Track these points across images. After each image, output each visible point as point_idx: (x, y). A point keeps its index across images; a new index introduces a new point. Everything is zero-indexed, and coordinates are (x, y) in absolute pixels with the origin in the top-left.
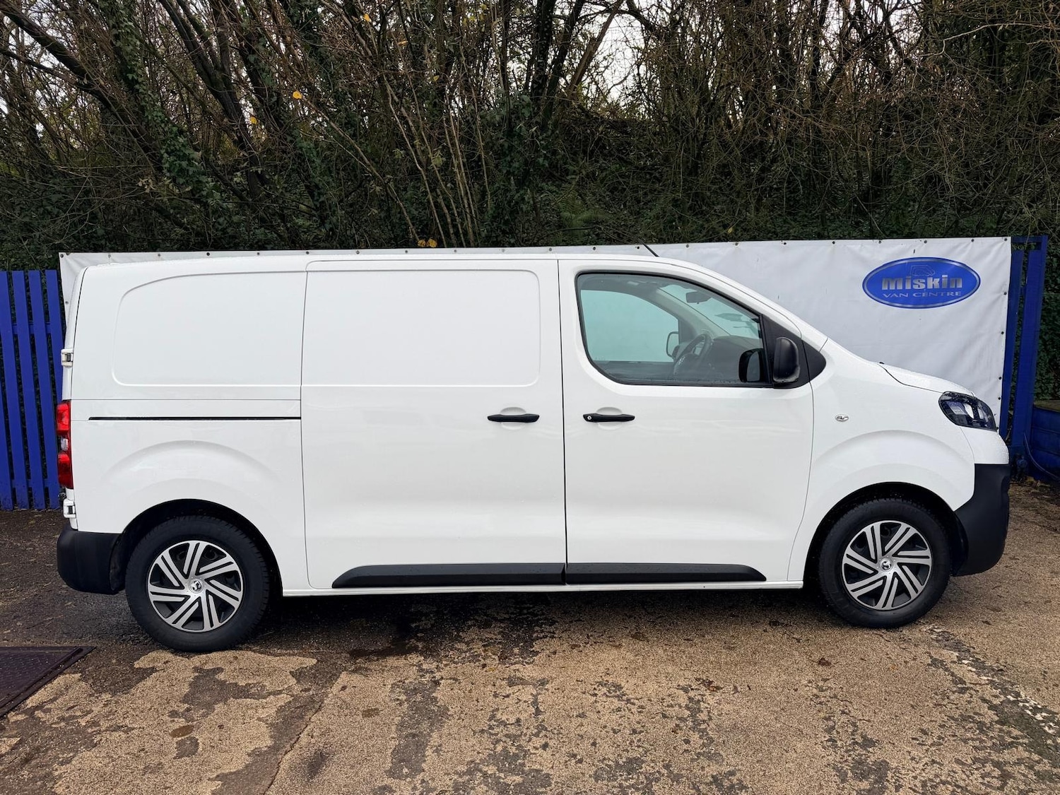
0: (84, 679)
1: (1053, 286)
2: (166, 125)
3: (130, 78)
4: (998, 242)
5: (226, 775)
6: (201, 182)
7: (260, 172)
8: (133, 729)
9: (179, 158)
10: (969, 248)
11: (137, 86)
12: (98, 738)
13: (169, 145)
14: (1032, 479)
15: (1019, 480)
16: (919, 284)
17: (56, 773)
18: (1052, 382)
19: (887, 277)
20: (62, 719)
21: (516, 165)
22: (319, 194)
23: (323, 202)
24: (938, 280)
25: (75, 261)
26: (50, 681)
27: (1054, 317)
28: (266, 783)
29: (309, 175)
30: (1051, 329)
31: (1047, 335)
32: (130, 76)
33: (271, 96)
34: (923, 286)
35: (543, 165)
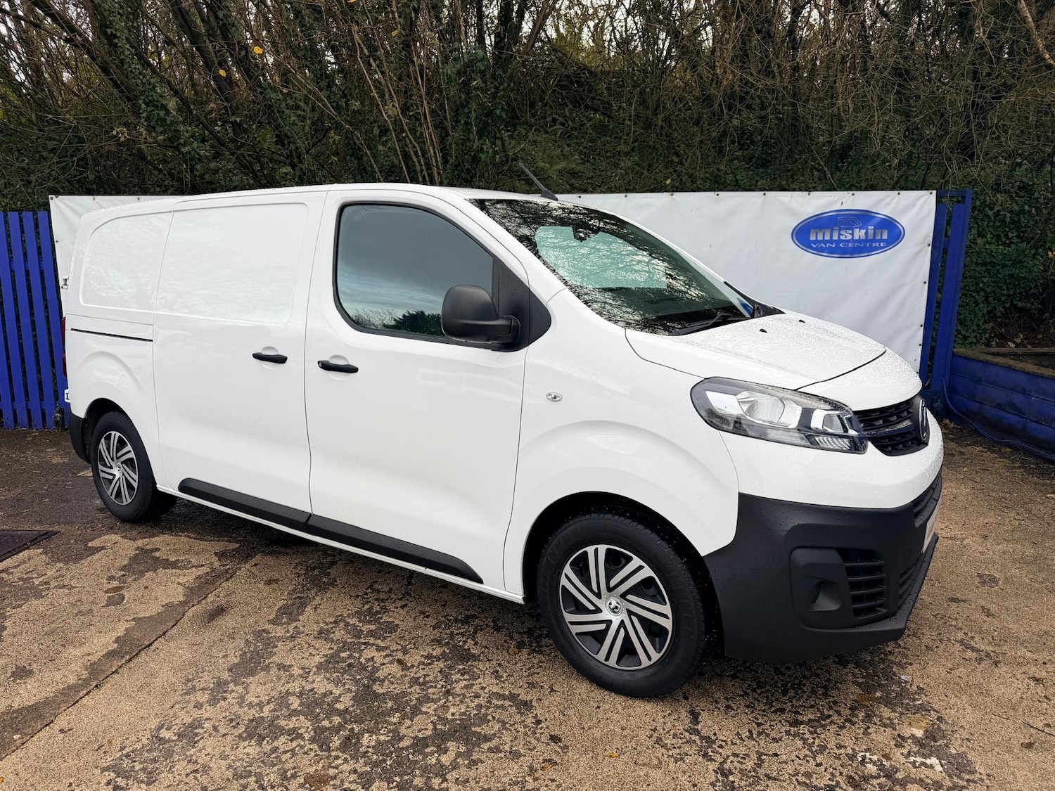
0: (45, 553)
2: (144, 77)
3: (109, 32)
4: (923, 196)
5: (140, 619)
6: (179, 131)
8: (76, 587)
9: (157, 108)
10: (895, 201)
11: (116, 41)
12: (47, 592)
13: (147, 96)
14: (948, 422)
16: (846, 234)
17: (8, 614)
18: (988, 332)
19: (815, 228)
20: (21, 579)
24: (864, 231)
25: (65, 204)
26: (17, 553)
27: (998, 271)
28: (170, 624)
30: (994, 282)
31: (990, 288)
33: (241, 49)
34: (849, 237)
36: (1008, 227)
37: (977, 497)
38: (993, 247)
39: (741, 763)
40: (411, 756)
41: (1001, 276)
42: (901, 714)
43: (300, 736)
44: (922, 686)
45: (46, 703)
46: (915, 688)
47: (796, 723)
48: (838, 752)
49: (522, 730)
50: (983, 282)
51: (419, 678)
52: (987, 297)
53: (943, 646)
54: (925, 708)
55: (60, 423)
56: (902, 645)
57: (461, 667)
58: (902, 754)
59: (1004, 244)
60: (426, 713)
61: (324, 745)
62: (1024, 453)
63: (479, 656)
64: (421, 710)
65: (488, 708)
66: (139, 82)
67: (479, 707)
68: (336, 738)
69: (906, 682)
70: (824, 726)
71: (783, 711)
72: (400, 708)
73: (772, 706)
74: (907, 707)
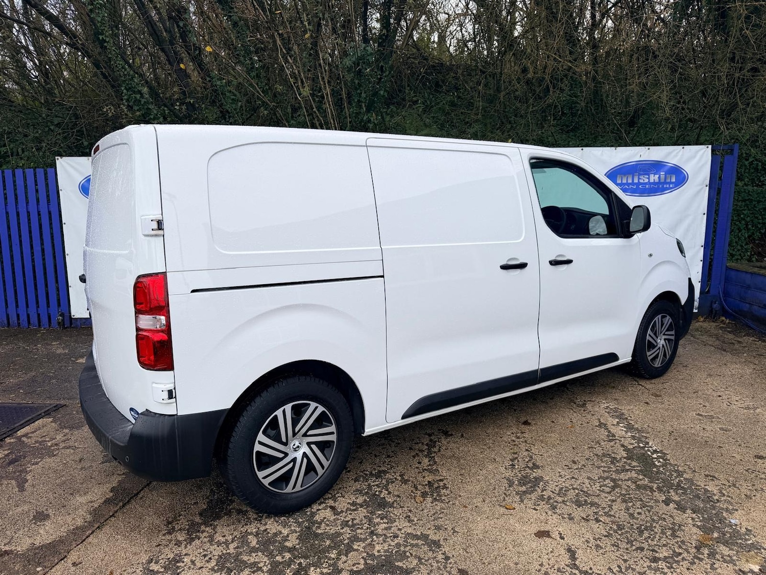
0: (55, 422)
1: (757, 182)
2: (125, 70)
4: (702, 149)
7: (192, 102)
8: (79, 448)
9: (134, 92)
10: (680, 153)
11: (106, 44)
12: (57, 452)
13: (128, 84)
14: (724, 318)
15: (714, 318)
16: (644, 178)
17: (28, 469)
18: (749, 251)
19: (621, 174)
20: (38, 442)
22: (229, 117)
24: (658, 176)
25: (67, 163)
26: (34, 422)
27: (754, 205)
29: (222, 104)
30: (752, 214)
31: (749, 218)
32: (101, 37)
33: (195, 50)
34: (647, 181)
36: (760, 173)
37: (759, 376)
38: (750, 188)
41: (757, 209)
42: (737, 552)
43: (260, 569)
44: (749, 528)
45: (61, 541)
46: (744, 530)
47: (655, 560)
49: (435, 565)
50: (743, 214)
51: (348, 521)
52: (747, 225)
53: (758, 495)
54: (756, 547)
55: (62, 324)
56: (726, 494)
57: (380, 512)
59: (758, 186)
60: (357, 550)
63: (393, 503)
64: (352, 548)
65: (405, 546)
66: (122, 74)
67: (398, 545)
68: (289, 571)
69: (736, 525)
70: (678, 562)
71: (642, 549)
72: (336, 545)
73: (632, 545)
74: (741, 546)
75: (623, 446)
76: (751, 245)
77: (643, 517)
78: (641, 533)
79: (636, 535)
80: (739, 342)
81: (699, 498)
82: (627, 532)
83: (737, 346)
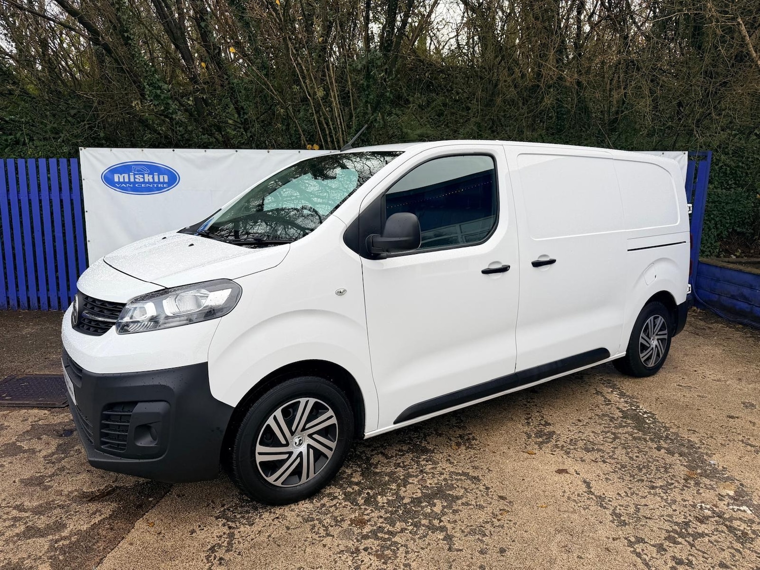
3: (126, 36)
4: (678, 156)
6: (169, 104)
7: (205, 98)
9: (155, 88)
11: (130, 42)
13: (149, 80)
14: (695, 308)
18: (718, 248)
21: (371, 97)
22: (244, 113)
23: (246, 119)
25: (91, 154)
27: (723, 207)
29: (238, 101)
31: (718, 218)
32: (126, 35)
33: (215, 49)
35: (390, 97)
36: (728, 177)
37: (728, 355)
38: (719, 190)
39: (626, 510)
40: (413, 508)
41: (726, 210)
42: (717, 482)
43: (335, 498)
44: (725, 466)
46: (721, 468)
47: (653, 488)
48: (684, 503)
49: (479, 492)
50: (713, 214)
52: (716, 224)
54: (731, 479)
56: (705, 443)
57: (424, 457)
58: (724, 504)
59: (726, 188)
60: (413, 483)
61: (354, 502)
62: (752, 328)
63: (434, 450)
64: (409, 482)
65: (452, 480)
66: (144, 70)
67: (445, 479)
68: (360, 498)
69: (715, 465)
70: (669, 489)
71: (643, 481)
72: (394, 481)
73: (634, 478)
74: (719, 478)
75: (618, 408)
76: (719, 243)
77: (641, 459)
78: (640, 470)
79: (636, 471)
80: (710, 328)
81: (684, 446)
82: (629, 470)
83: (708, 331)
